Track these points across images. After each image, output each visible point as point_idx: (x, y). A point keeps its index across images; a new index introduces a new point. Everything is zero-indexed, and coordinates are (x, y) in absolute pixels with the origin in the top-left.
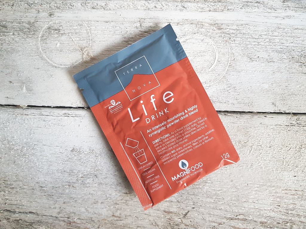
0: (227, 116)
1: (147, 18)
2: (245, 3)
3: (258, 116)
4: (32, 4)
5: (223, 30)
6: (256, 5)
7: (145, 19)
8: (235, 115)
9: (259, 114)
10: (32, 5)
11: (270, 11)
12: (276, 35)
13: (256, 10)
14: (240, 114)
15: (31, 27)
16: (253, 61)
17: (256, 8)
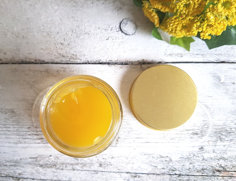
0: (35, 59)
4: (220, 159)
9: (7, 62)
10: (220, 157)
14: (23, 62)
15: (220, 137)
16: (11, 110)
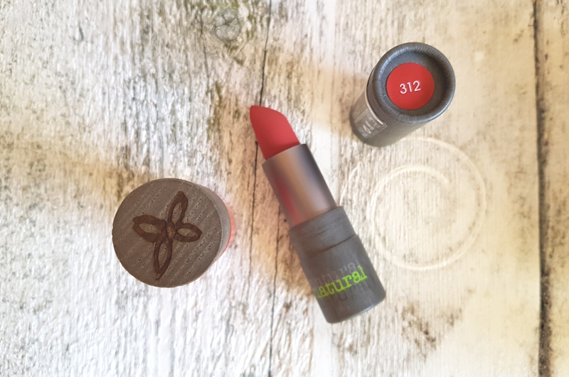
1: (330, 331)
2: (292, 107)
3: (546, 72)
5: (354, 154)
6: (295, 80)
7: (334, 334)
8: (547, 124)
11: (307, 50)
12: (362, 36)
13: (305, 79)
17: (302, 79)
